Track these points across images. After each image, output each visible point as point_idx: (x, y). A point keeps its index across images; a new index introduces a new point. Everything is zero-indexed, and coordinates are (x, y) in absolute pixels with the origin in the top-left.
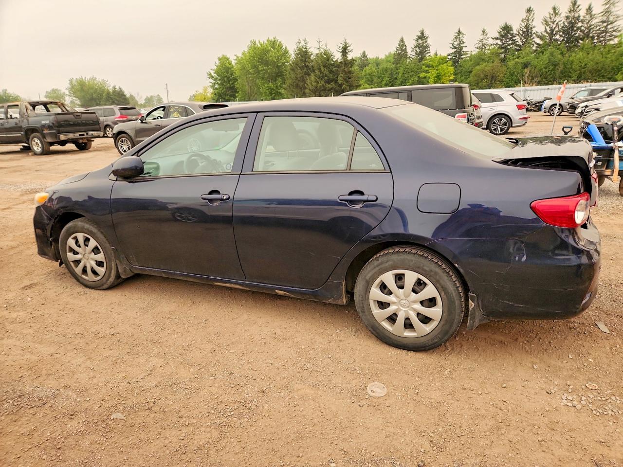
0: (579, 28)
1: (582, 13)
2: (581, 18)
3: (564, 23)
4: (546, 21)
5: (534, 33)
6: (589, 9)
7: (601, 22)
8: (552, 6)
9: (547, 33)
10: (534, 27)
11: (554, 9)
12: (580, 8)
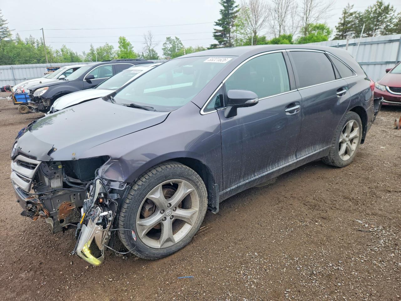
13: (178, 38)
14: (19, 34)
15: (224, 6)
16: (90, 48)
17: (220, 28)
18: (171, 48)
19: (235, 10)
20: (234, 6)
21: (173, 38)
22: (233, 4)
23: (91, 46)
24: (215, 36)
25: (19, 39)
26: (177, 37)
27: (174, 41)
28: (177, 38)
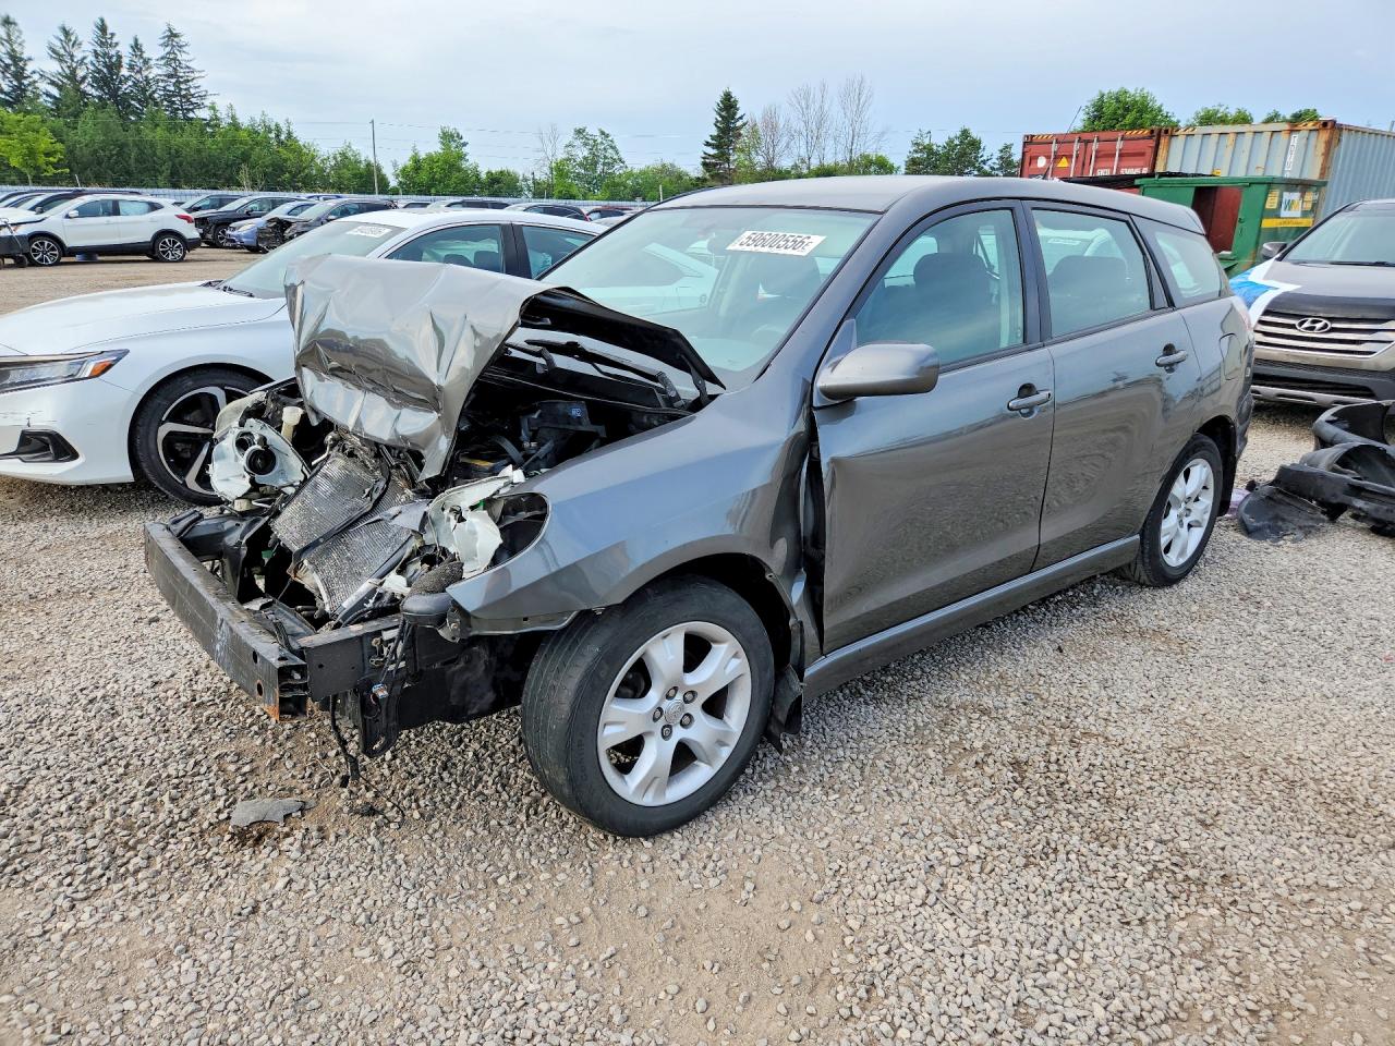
0: (127, 79)
1: (125, 50)
2: (125, 61)
3: (94, 65)
4: (54, 51)
5: (34, 72)
6: (136, 47)
7: (165, 75)
8: (60, 24)
9: (66, 77)
10: (30, 59)
11: (66, 33)
12: (115, 40)
13: (607, 132)
14: (235, 107)
15: (721, 116)
16: (411, 154)
17: (712, 151)
18: (585, 158)
19: (739, 124)
20: (737, 117)
21: (593, 131)
22: (735, 114)
23: (414, 149)
24: (704, 164)
25: (233, 118)
26: (603, 129)
27: (595, 141)
28: (603, 133)
